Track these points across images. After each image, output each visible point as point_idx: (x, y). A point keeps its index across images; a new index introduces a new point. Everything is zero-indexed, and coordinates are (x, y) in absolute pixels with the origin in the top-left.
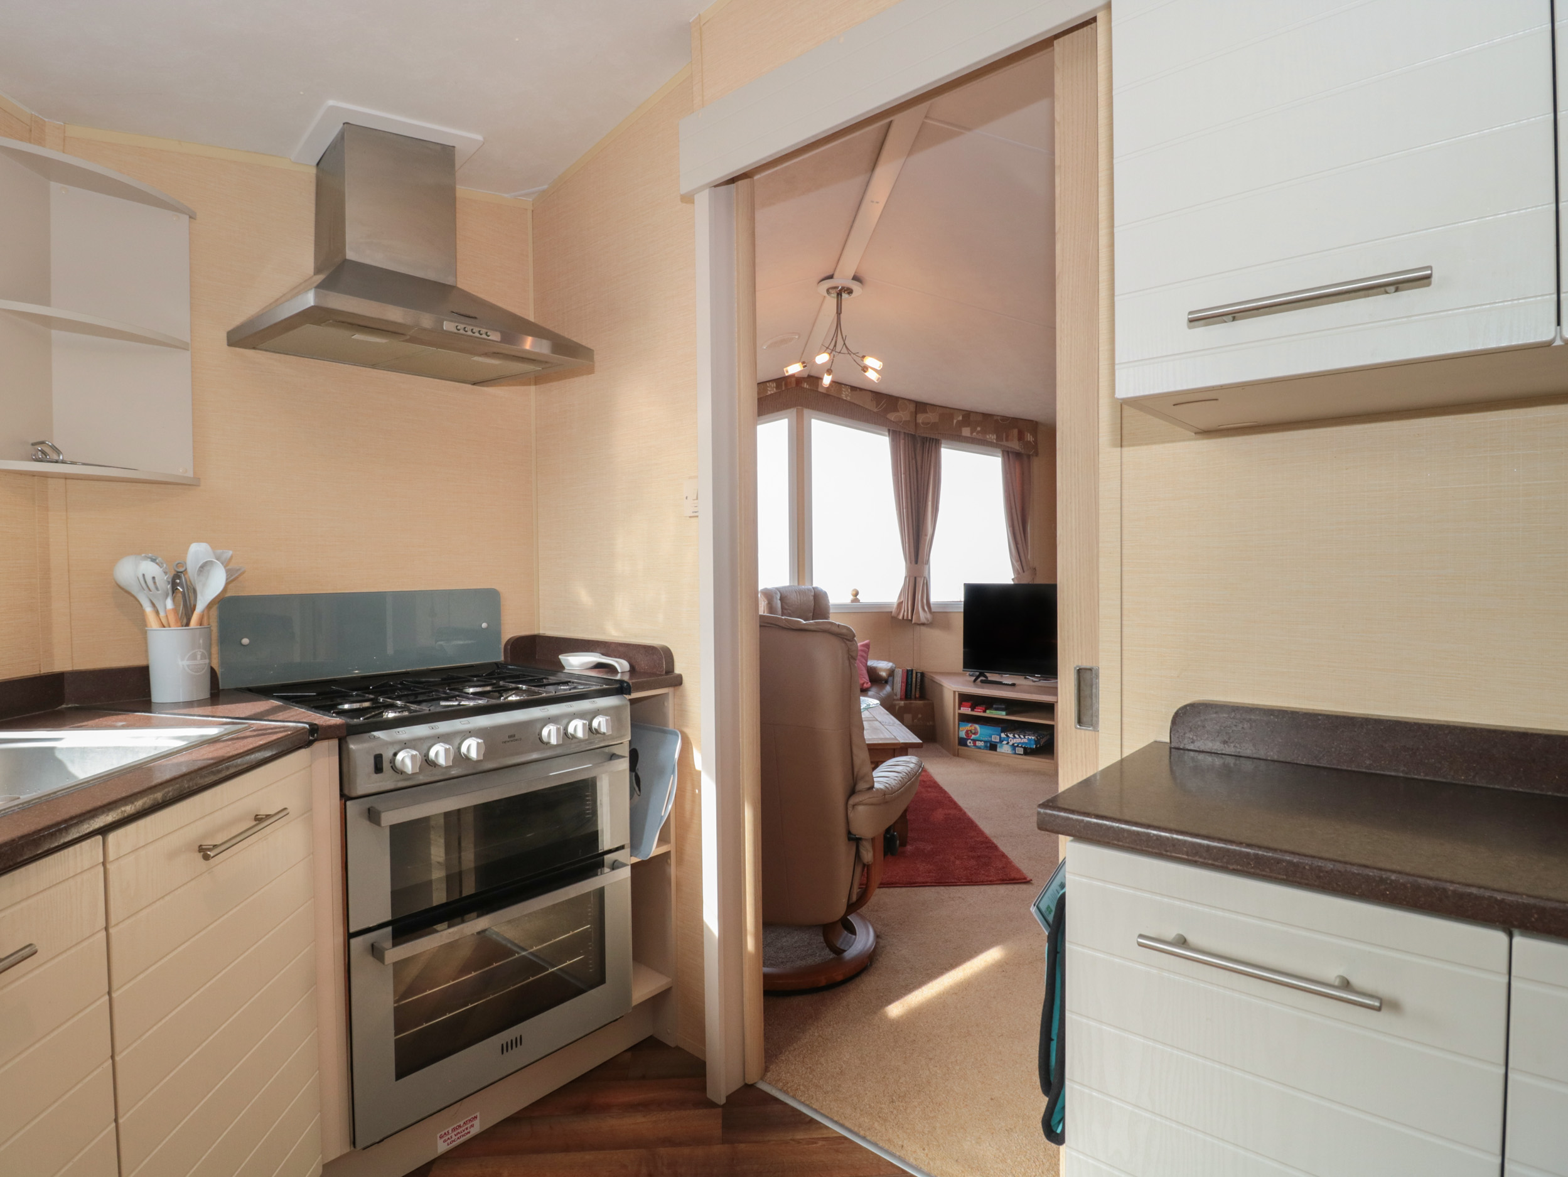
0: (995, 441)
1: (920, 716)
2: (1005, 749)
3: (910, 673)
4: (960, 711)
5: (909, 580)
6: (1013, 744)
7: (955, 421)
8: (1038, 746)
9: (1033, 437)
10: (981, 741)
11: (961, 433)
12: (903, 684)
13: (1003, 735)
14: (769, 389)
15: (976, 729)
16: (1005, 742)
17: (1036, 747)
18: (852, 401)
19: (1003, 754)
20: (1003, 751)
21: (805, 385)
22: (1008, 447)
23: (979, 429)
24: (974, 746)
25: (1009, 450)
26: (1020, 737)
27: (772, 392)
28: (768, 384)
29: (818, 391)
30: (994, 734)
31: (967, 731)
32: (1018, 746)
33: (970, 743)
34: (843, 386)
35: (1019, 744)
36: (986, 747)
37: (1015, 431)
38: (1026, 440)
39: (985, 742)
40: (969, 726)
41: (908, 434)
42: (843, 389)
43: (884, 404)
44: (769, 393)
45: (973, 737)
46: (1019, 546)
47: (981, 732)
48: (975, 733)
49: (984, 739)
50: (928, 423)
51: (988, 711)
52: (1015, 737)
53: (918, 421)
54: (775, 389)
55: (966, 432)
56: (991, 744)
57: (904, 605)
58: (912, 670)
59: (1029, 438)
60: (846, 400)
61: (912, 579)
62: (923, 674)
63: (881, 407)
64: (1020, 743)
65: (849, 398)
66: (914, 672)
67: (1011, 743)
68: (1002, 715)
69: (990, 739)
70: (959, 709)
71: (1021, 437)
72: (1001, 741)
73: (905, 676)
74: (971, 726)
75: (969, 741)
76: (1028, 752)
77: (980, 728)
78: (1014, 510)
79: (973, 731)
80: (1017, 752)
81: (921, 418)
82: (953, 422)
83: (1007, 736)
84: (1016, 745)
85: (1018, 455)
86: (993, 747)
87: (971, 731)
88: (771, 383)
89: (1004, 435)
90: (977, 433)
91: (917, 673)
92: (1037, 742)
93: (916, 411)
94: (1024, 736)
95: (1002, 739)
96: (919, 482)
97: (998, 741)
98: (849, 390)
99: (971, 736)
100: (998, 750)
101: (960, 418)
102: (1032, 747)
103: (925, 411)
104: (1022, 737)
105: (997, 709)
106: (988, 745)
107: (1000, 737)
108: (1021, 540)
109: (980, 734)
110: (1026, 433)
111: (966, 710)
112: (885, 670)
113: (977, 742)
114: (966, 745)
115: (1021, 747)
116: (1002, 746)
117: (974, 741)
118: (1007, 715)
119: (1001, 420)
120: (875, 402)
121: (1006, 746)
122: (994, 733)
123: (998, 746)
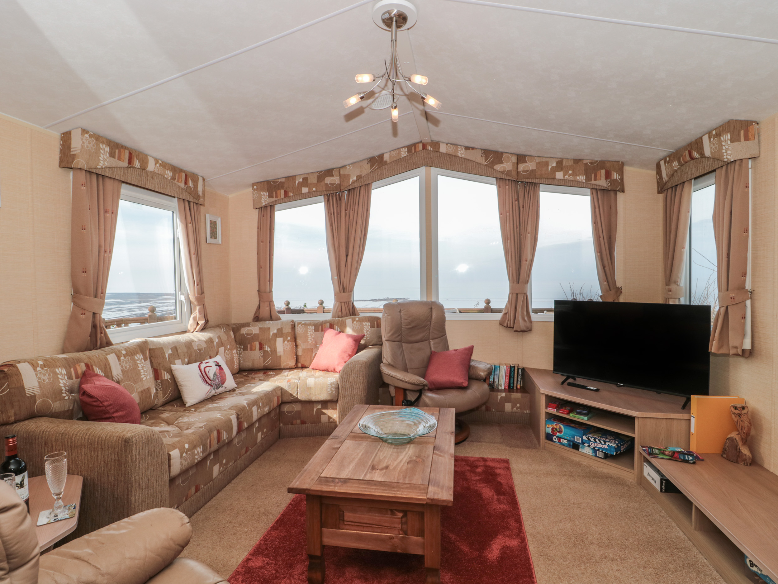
0: (584, 181)
1: (518, 405)
2: (586, 450)
3: (513, 369)
4: (547, 411)
5: (512, 296)
6: (594, 448)
7: (550, 168)
8: (619, 452)
9: (619, 175)
10: (565, 439)
11: (555, 176)
12: (507, 378)
13: (585, 438)
14: (402, 153)
15: (560, 427)
16: (586, 445)
17: (616, 454)
18: (467, 157)
19: (585, 455)
20: (585, 451)
21: (430, 148)
22: (597, 185)
23: (570, 172)
24: (558, 442)
25: (598, 188)
26: (601, 443)
27: (405, 155)
28: (401, 150)
29: (439, 152)
30: (576, 436)
31: (553, 429)
32: (598, 450)
33: (555, 439)
34: (459, 147)
35: (599, 448)
36: (569, 445)
37: (603, 172)
38: (612, 178)
39: (568, 441)
40: (554, 425)
41: (512, 180)
42: (459, 149)
43: (491, 158)
44: (403, 156)
45: (558, 434)
46: (606, 268)
47: (565, 431)
48: (560, 432)
49: (567, 438)
50: (527, 171)
51: (571, 415)
52: (595, 442)
53: (519, 170)
54: (407, 153)
55: (559, 175)
56: (573, 443)
57: (509, 315)
58: (514, 367)
59: (616, 176)
60: (462, 158)
61: (515, 295)
62: (523, 370)
63: (488, 162)
64: (601, 448)
65: (463, 156)
66: (516, 368)
67: (592, 447)
68: (584, 419)
69: (573, 439)
70: (546, 408)
71: (608, 176)
72: (583, 443)
73: (509, 371)
74: (556, 425)
75: (555, 437)
76: (607, 456)
77: (564, 428)
78: (602, 239)
79: (558, 430)
80: (597, 455)
81: (521, 167)
82: (548, 168)
83: (588, 438)
84: (597, 449)
85: (605, 191)
86: (576, 446)
87: (556, 429)
88: (404, 149)
89: (593, 175)
90: (569, 176)
91: (518, 369)
92: (616, 449)
93: (517, 163)
94: (605, 442)
95: (584, 441)
96: (521, 219)
97: (580, 442)
98: (464, 149)
99: (556, 433)
100: (581, 450)
101: (554, 165)
102: (612, 453)
103: (525, 162)
104: (603, 442)
105: (579, 414)
106: (572, 444)
107: (582, 439)
108: (608, 263)
109: (564, 433)
110: (613, 172)
111: (553, 411)
112: (484, 371)
113: (561, 439)
114: (551, 440)
115: (602, 451)
116: (584, 447)
117: (559, 438)
118: (588, 420)
119: (590, 163)
120: (484, 157)
121: (588, 448)
122: (576, 434)
123: (580, 446)
